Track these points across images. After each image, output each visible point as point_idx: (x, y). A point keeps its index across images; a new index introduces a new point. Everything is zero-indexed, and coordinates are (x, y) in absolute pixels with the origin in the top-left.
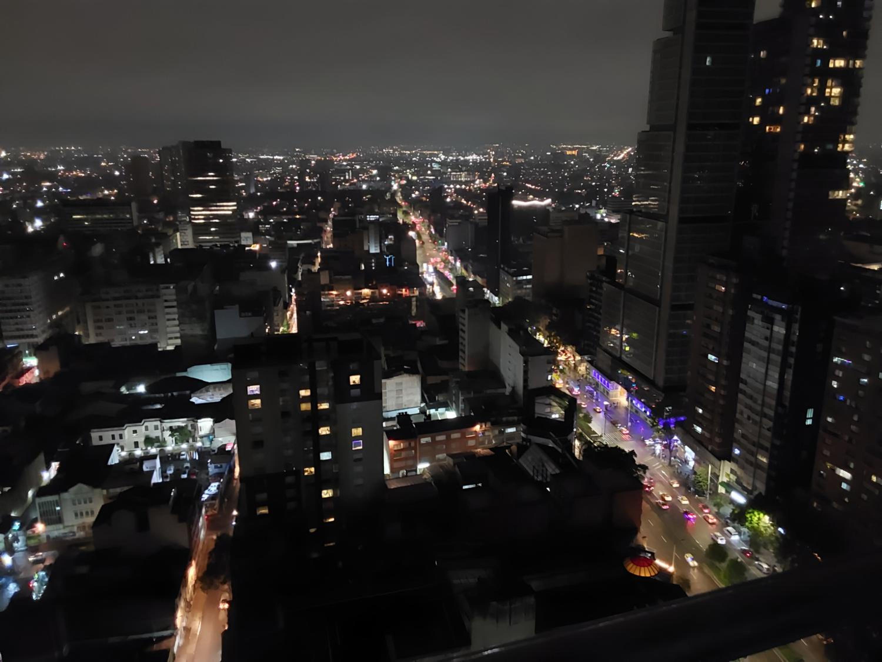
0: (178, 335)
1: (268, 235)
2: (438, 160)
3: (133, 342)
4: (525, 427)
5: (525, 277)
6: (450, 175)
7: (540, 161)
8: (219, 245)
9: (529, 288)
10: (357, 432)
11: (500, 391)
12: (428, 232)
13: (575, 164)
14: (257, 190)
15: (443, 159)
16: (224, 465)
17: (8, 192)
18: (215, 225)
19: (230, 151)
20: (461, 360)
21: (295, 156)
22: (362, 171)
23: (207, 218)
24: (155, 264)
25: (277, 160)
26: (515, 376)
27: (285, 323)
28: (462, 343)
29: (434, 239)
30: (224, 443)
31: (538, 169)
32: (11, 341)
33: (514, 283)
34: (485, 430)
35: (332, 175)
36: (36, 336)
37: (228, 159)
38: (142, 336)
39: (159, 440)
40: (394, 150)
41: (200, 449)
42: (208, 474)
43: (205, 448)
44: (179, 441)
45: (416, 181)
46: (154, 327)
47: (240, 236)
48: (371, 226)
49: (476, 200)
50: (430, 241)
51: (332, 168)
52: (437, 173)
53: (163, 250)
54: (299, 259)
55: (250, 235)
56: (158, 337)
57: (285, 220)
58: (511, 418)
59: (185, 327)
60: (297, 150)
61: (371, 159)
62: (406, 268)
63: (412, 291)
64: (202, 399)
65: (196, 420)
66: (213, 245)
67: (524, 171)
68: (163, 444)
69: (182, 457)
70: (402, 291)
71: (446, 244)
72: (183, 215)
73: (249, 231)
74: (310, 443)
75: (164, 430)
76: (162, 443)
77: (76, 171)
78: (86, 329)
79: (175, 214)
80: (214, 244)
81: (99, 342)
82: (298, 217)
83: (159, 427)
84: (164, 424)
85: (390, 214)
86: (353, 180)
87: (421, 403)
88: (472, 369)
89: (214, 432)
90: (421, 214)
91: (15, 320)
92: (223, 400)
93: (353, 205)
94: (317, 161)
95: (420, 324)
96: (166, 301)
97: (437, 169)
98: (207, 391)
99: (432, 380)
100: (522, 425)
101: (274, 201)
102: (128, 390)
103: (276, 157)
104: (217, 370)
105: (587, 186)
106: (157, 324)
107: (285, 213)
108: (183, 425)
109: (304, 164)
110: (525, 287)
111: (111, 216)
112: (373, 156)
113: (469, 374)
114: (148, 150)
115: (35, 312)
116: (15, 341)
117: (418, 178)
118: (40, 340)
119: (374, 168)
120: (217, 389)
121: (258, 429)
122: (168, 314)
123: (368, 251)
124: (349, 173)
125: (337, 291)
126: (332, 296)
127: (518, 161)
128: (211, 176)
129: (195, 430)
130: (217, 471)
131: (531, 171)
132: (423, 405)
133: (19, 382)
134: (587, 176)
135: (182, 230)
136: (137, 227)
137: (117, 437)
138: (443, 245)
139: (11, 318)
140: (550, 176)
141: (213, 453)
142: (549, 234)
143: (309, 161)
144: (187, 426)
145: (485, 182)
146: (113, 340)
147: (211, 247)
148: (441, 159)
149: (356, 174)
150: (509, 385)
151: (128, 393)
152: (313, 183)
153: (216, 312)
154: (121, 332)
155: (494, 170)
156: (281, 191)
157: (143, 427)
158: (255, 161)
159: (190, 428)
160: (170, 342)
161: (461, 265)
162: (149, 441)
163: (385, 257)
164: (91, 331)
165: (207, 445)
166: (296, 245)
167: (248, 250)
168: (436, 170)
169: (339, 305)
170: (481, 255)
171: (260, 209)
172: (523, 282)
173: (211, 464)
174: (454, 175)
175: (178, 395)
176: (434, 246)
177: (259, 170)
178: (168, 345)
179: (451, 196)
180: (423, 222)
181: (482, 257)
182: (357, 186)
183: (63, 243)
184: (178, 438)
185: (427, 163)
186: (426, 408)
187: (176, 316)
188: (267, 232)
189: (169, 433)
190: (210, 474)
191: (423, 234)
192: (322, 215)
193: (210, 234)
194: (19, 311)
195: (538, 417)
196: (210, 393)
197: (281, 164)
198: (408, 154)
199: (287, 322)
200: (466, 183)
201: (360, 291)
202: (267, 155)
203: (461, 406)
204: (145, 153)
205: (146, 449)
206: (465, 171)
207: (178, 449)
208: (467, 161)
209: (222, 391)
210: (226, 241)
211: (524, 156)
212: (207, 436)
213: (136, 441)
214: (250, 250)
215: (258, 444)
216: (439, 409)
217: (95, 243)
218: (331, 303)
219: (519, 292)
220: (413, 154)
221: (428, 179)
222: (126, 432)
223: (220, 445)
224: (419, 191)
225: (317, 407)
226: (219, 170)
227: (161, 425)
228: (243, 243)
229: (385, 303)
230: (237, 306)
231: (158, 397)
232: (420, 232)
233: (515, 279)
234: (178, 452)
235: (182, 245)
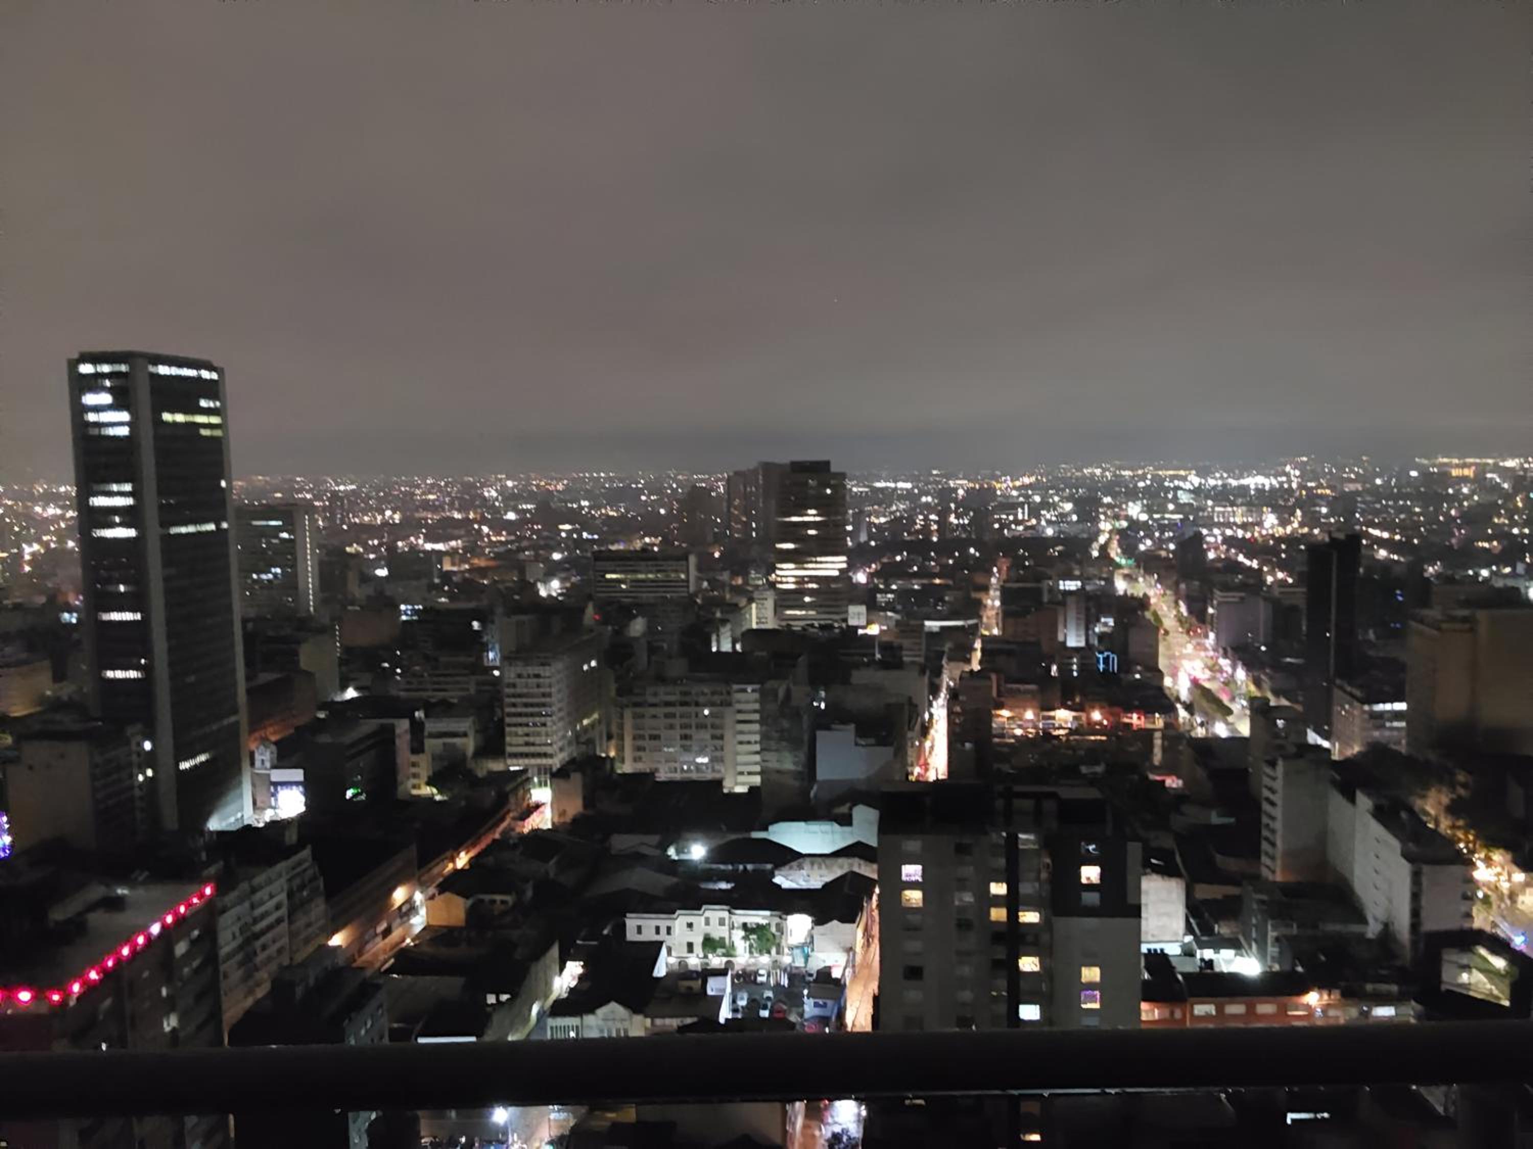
0: (758, 768)
1: (890, 611)
2: (1188, 486)
3: (685, 775)
4: (1419, 1007)
5: (1388, 707)
6: (1213, 511)
7: (1395, 486)
8: (816, 624)
9: (1397, 729)
10: (1091, 974)
11: (1355, 928)
12: (1174, 612)
13: (1473, 492)
14: (871, 537)
15: (1197, 485)
16: (830, 1003)
17: (513, 538)
18: (811, 592)
19: (842, 476)
20: (1265, 859)
21: (930, 483)
22: (1045, 505)
23: (801, 580)
24: (718, 652)
25: (902, 489)
26: (1390, 901)
27: (922, 761)
28: (1267, 825)
29: (1187, 626)
30: (827, 964)
31: (1390, 503)
32: (515, 761)
33: (1366, 716)
34: (1328, 1005)
35: (995, 511)
36: (551, 756)
37: (839, 489)
38: (698, 767)
39: (724, 943)
40: (1104, 470)
41: (789, 969)
42: (801, 1015)
43: (797, 968)
44: (756, 949)
45: (1147, 522)
46: (718, 754)
47: (847, 612)
48: (1070, 600)
49: (1270, 557)
50: (1180, 630)
51: (993, 501)
52: (1187, 509)
53: (732, 630)
54: (943, 652)
55: (863, 609)
56: (723, 770)
57: (916, 587)
58: (1384, 987)
59: (769, 756)
60: (935, 472)
61: (1062, 486)
62: (1138, 676)
63: (1152, 720)
64: (791, 881)
65: (784, 916)
66: (808, 625)
67: (1363, 506)
68: (732, 952)
69: (759, 979)
70: (1131, 718)
71: (1212, 635)
72: (758, 575)
73: (861, 603)
74: (1002, 983)
75: (733, 928)
76: (730, 951)
77: (606, 509)
78: (620, 749)
79: (746, 575)
80: (809, 622)
81: (638, 771)
82: (937, 581)
83: (727, 922)
84: (734, 918)
85: (1101, 579)
86: (1029, 520)
87: (1185, 934)
88: (1291, 878)
89: (812, 942)
90: (1159, 581)
91: (526, 730)
92: (826, 886)
93: (1032, 563)
94: (967, 491)
95: (1173, 782)
96: (739, 712)
97: (1186, 501)
98: (800, 867)
99: (1205, 892)
100: (1413, 1003)
101: (897, 555)
102: (678, 852)
103: (901, 485)
104: (815, 833)
105: (1501, 534)
106: (722, 749)
107: (915, 575)
108: (764, 922)
109: (946, 495)
110: (1388, 724)
111: (659, 575)
112: (1064, 480)
113: (1286, 889)
114: (707, 476)
115: (554, 718)
116: (521, 761)
117: (1151, 518)
118: (556, 762)
119: (1068, 499)
120: (816, 867)
121: (914, 945)
122: (741, 732)
123: (1064, 643)
124: (1023, 509)
125: (1011, 710)
126: (1000, 719)
127: (1349, 488)
128: (812, 516)
129: (782, 933)
130: (817, 1012)
131: (1378, 506)
132: (1189, 939)
133: (524, 827)
134: (1499, 516)
135: (759, 599)
136: (696, 594)
137: (663, 931)
138: (1207, 637)
139: (521, 725)
140: (1419, 514)
141: (811, 979)
142: (1444, 626)
143: (955, 490)
144: (769, 924)
145: (1284, 523)
146: (657, 770)
147: (804, 629)
148: (1192, 484)
149: (1035, 512)
150: (1376, 919)
151: (676, 858)
152: (963, 525)
153: (820, 734)
154: (670, 759)
155: (1300, 503)
156: (908, 538)
157: (703, 919)
158: (867, 492)
159: (773, 929)
160: (741, 779)
161: (1247, 675)
162: (710, 944)
163: (1097, 654)
164: (628, 753)
165: (800, 963)
166: (936, 630)
167: (862, 635)
168: (1185, 504)
169: (1015, 737)
170: (1288, 660)
171: (876, 569)
172: (1386, 716)
173: (808, 998)
174: (1219, 512)
175: (754, 871)
176: (1188, 639)
177: (873, 506)
178: (737, 784)
179: (1216, 548)
180: (1164, 595)
181: (1290, 663)
182: (1038, 531)
183: (590, 614)
184: (755, 945)
185: (1167, 490)
186: (1195, 946)
187: (757, 738)
188: (890, 606)
189: (742, 933)
190: (806, 1016)
191: (1165, 616)
192: (979, 579)
193: (803, 606)
194: (532, 715)
195: (1448, 991)
196: (804, 872)
197: (908, 496)
198: (1130, 476)
199: (926, 760)
200: (1244, 526)
201: (1052, 713)
202: (885, 481)
203: (1272, 950)
204: (702, 481)
205: (706, 957)
206: (1242, 505)
207: (754, 964)
208: (1246, 488)
209: (824, 871)
210: (826, 619)
211: (1359, 478)
212: (801, 947)
213: (690, 941)
214: (866, 635)
215: (914, 973)
216: (1223, 951)
217: (635, 617)
218: (1001, 731)
219: (1376, 734)
220: (1138, 476)
221: (1169, 519)
222: (677, 922)
223: (821, 965)
224: (1151, 539)
225: (1018, 917)
226: (823, 505)
227: (730, 918)
228: (852, 622)
229: (1099, 738)
230: (852, 727)
231: (724, 871)
232: (1159, 613)
233: (1366, 708)
234: (753, 968)
235: (757, 623)
